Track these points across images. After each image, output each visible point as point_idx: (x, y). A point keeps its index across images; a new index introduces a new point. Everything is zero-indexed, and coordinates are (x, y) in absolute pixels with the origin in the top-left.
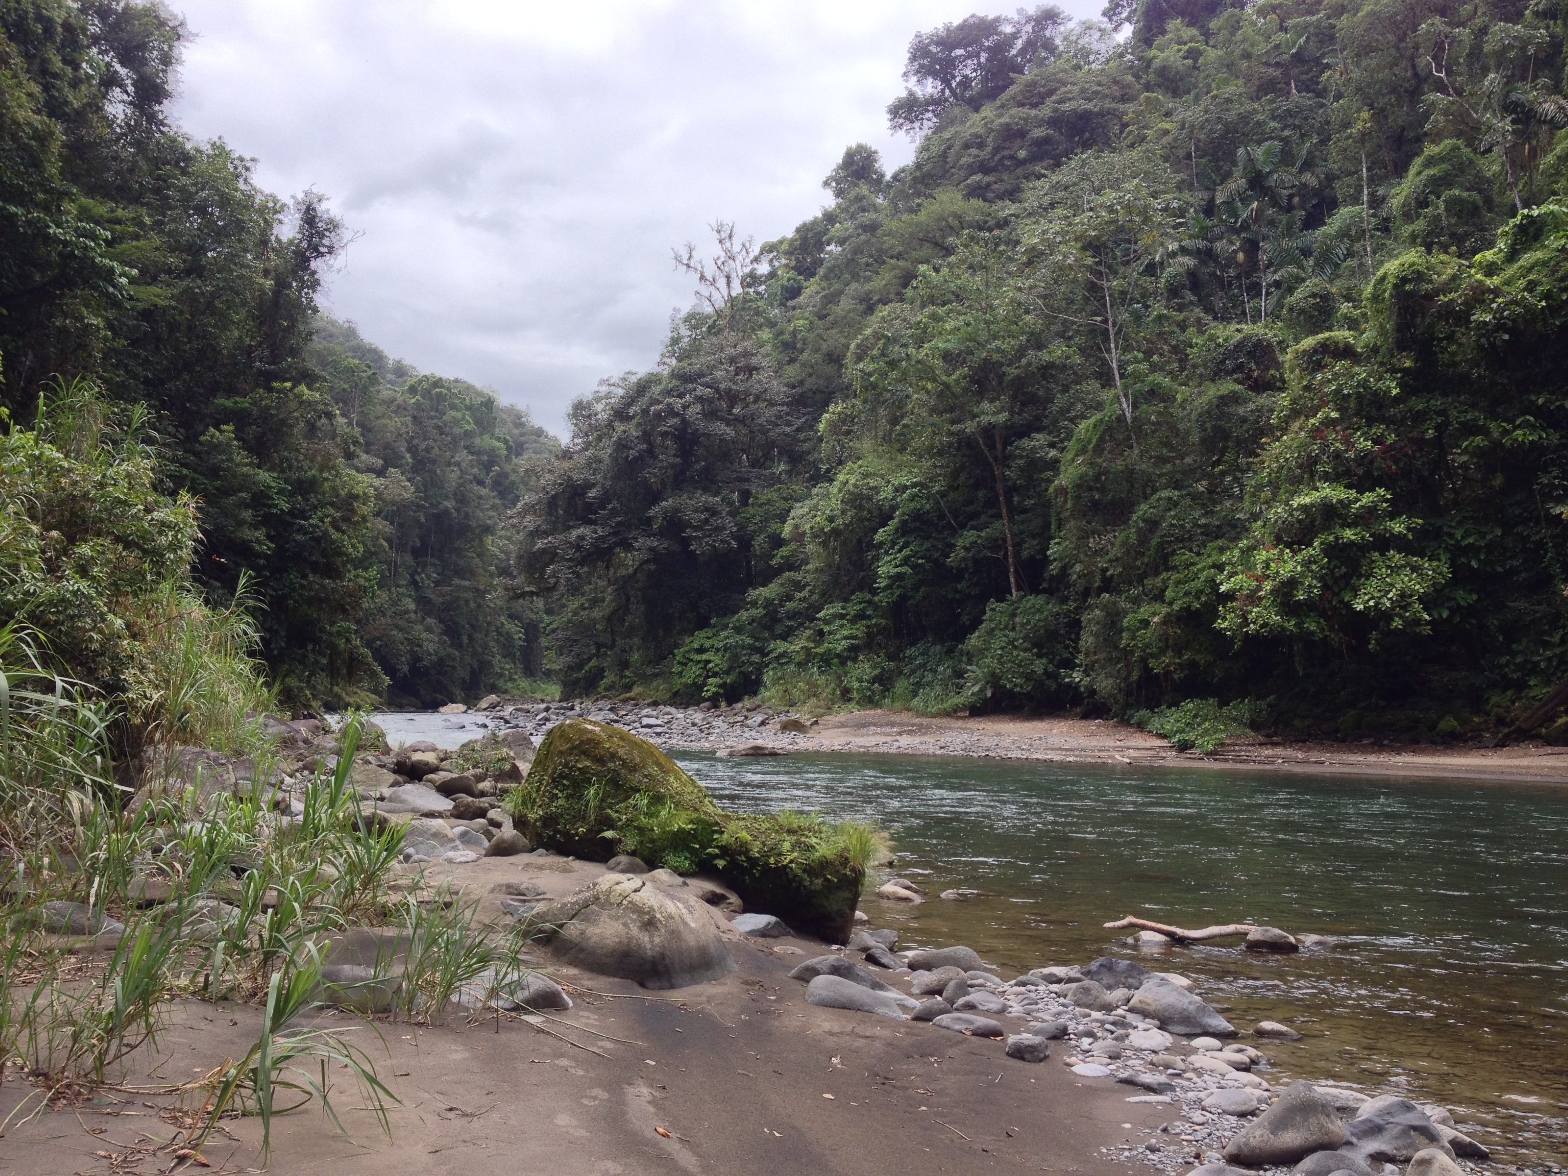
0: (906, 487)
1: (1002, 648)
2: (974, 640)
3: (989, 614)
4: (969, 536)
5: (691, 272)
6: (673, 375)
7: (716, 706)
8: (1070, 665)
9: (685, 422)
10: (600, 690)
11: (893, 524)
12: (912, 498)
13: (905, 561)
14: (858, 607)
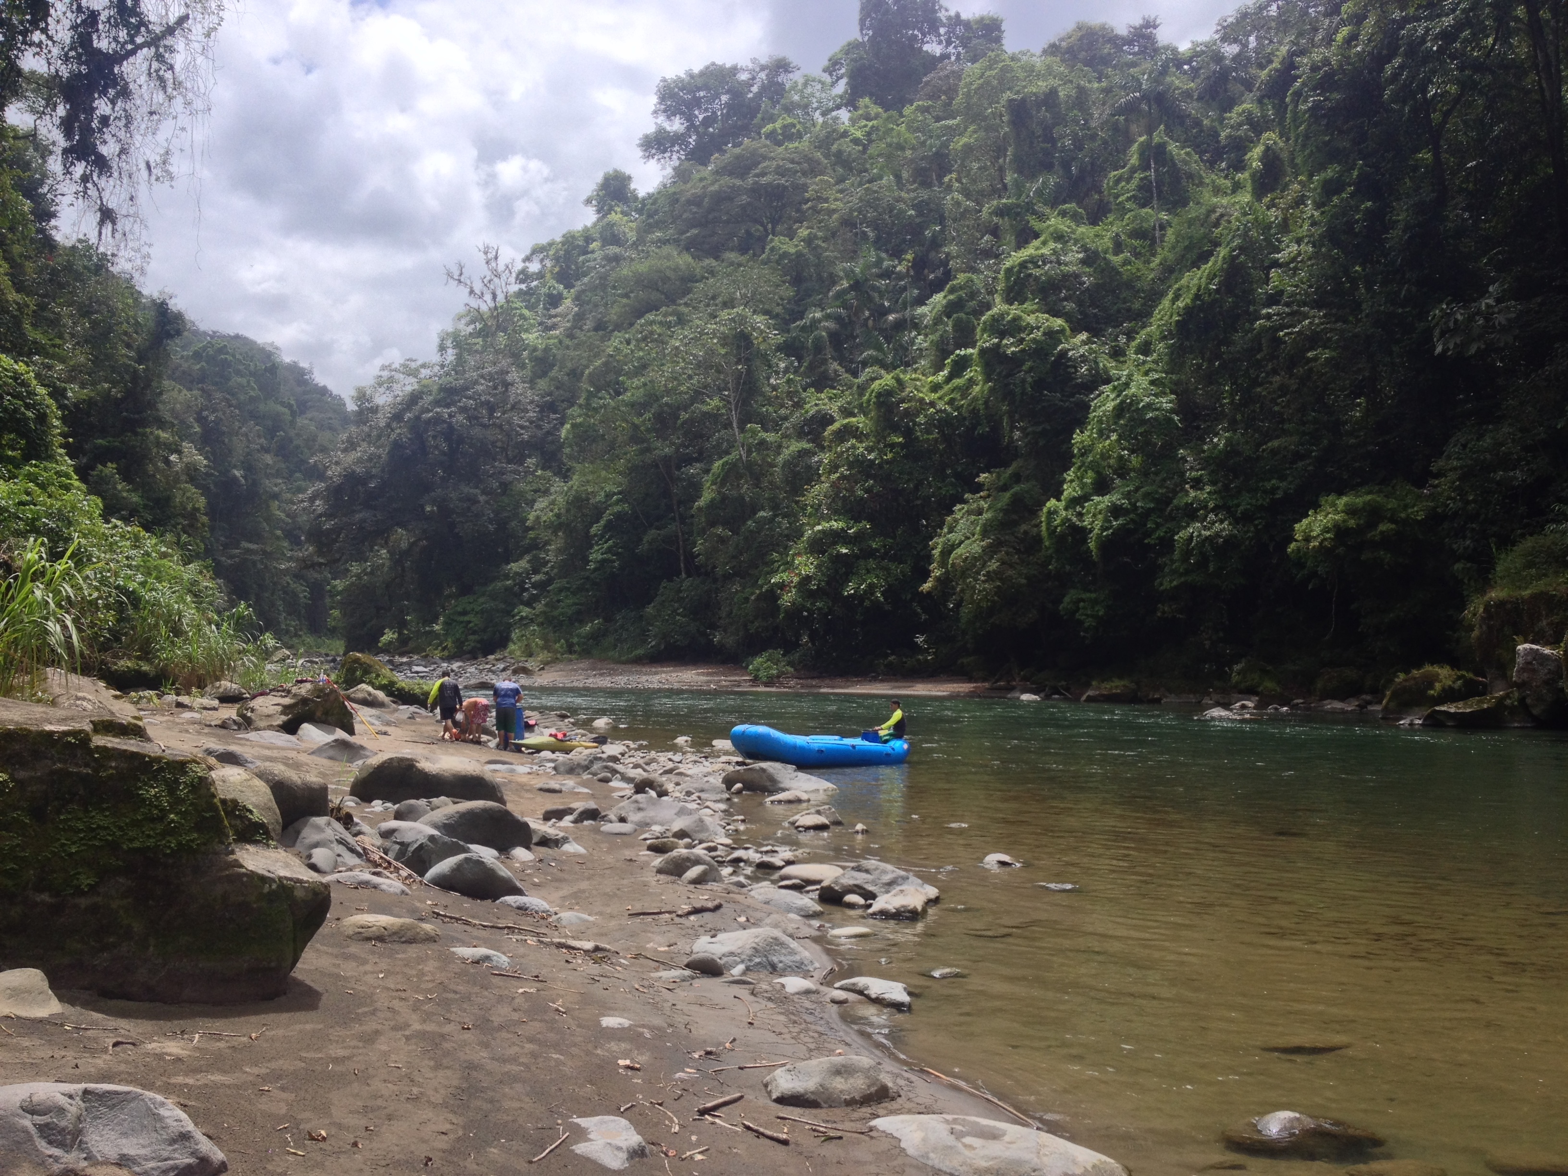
0: (615, 494)
1: (669, 615)
2: (650, 610)
3: (662, 590)
4: (652, 533)
5: (461, 287)
6: (442, 389)
7: (475, 658)
8: (714, 627)
9: (451, 427)
10: (380, 645)
11: (602, 522)
12: (618, 502)
13: (609, 550)
14: (579, 583)
